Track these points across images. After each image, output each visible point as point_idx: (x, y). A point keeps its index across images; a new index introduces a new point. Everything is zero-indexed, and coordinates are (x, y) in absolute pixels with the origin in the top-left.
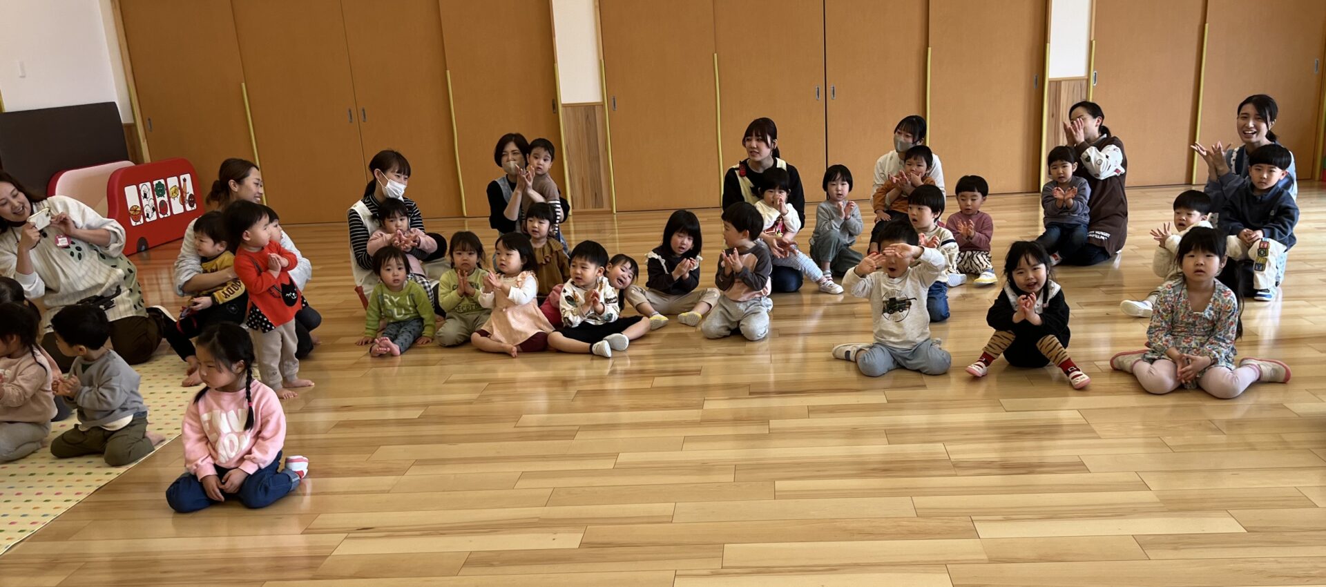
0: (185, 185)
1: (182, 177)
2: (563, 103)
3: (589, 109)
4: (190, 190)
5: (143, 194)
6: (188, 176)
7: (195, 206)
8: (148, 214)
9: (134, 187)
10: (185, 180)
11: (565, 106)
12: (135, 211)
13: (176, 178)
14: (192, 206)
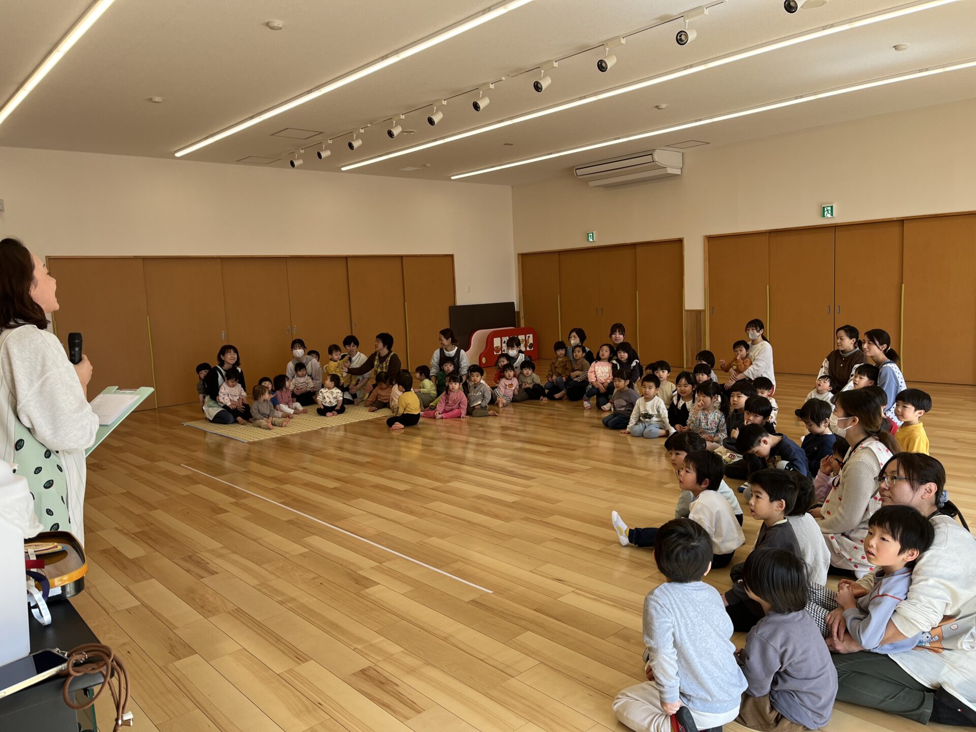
0: (528, 339)
1: (527, 336)
2: (686, 308)
3: (698, 313)
4: (531, 341)
5: (503, 341)
6: (531, 336)
7: (532, 349)
8: (504, 351)
9: (499, 338)
10: (529, 337)
11: (687, 311)
12: (497, 348)
13: (524, 336)
14: (530, 348)
